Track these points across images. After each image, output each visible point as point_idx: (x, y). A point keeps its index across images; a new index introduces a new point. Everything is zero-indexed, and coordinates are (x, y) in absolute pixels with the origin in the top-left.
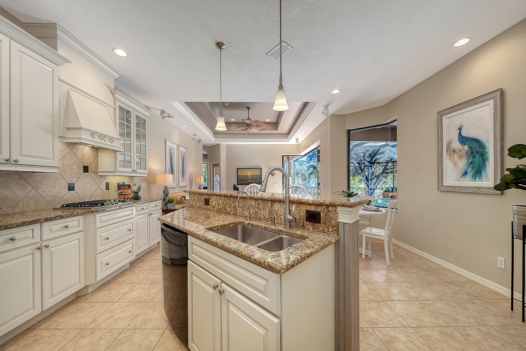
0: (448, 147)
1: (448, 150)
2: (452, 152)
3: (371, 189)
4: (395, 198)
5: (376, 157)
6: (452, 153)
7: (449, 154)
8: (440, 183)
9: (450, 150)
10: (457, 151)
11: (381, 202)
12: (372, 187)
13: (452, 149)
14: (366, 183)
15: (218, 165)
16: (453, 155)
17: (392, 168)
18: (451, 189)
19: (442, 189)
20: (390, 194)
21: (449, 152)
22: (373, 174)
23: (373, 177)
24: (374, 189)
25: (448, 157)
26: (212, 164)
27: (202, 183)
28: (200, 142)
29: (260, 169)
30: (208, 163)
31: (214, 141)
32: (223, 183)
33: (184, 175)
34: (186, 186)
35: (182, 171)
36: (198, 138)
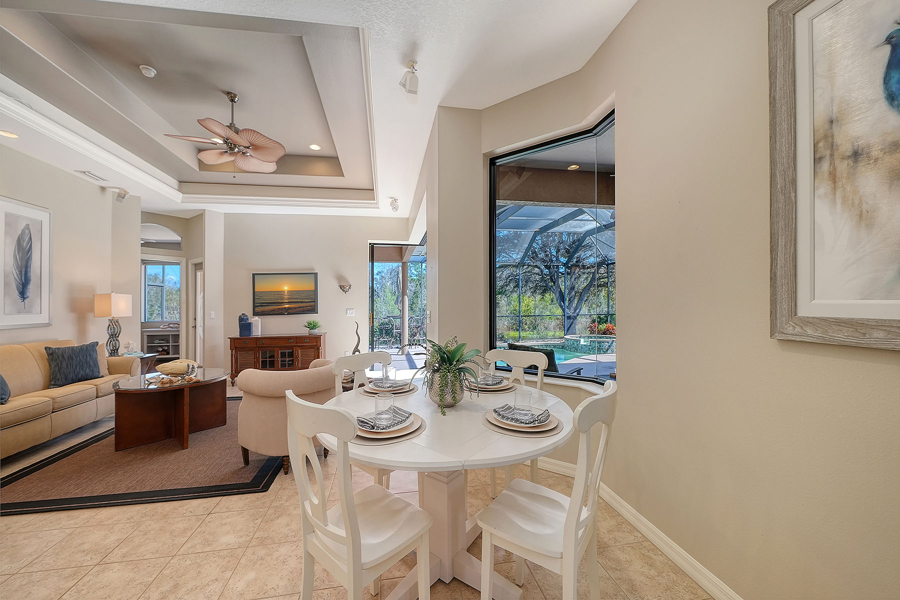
0: (821, 144)
1: (821, 159)
2: (846, 162)
3: (569, 318)
4: (611, 333)
5: (579, 254)
6: (843, 167)
7: (826, 174)
8: (784, 307)
9: (832, 155)
10: (875, 153)
11: (585, 344)
12: (570, 312)
13: (845, 148)
14: (561, 307)
15: (199, 266)
16: (852, 175)
17: (606, 278)
18: (841, 336)
19: (790, 330)
20: (603, 327)
21: (825, 166)
22: (573, 288)
23: (573, 293)
24: (575, 318)
25: (824, 188)
26: (192, 264)
27: (115, 314)
28: (124, 198)
29: (313, 275)
30: (181, 262)
31: (180, 202)
32: (211, 312)
33: (27, 290)
34: (48, 325)
35: (20, 280)
36: (118, 188)
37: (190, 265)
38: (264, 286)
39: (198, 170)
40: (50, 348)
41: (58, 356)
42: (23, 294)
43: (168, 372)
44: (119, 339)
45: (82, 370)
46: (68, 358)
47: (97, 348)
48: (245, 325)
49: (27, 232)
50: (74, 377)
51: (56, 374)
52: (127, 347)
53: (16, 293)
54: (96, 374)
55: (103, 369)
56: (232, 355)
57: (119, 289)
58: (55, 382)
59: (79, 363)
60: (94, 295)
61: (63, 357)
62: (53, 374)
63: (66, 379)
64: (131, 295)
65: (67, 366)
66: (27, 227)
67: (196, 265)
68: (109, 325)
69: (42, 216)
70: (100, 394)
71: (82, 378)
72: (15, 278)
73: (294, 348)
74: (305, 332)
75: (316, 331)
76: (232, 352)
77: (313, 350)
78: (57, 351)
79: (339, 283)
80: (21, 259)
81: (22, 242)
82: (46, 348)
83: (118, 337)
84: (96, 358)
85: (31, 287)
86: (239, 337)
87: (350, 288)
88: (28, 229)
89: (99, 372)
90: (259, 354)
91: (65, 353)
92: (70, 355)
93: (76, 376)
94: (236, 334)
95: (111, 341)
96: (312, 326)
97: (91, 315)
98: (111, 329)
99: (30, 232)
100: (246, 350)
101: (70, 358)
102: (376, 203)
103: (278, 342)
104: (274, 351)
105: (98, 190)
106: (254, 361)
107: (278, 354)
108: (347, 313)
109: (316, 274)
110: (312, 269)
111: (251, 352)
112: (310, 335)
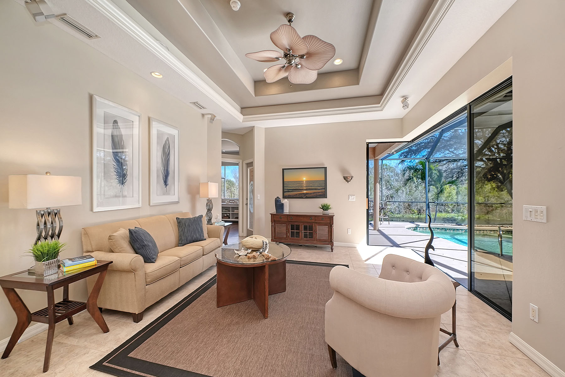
15: (250, 164)
26: (245, 164)
27: (210, 196)
28: (213, 120)
29: (324, 169)
30: (239, 162)
31: (241, 121)
32: (258, 195)
33: (168, 180)
34: (177, 203)
35: (164, 173)
36: (211, 114)
37: (244, 164)
38: (290, 177)
39: (254, 96)
40: (179, 218)
41: (183, 224)
42: (166, 182)
43: (250, 246)
44: (212, 212)
45: (195, 234)
46: (188, 226)
47: (202, 219)
48: (279, 206)
49: (167, 142)
50: (191, 239)
51: (182, 236)
52: (216, 218)
53: (162, 182)
54: (202, 237)
55: (206, 235)
56: (272, 226)
57: (211, 179)
58: (181, 242)
59: (193, 230)
60: (200, 183)
61: (185, 224)
62: (180, 236)
63: (187, 240)
64: (218, 184)
65: (187, 232)
66: (168, 139)
67: (247, 164)
68: (207, 203)
69: (174, 132)
70: (205, 253)
71: (195, 240)
72: (162, 172)
73: (313, 224)
74: (320, 212)
75: (330, 212)
76: (272, 224)
77: (328, 226)
78: (182, 221)
79: (343, 175)
80: (165, 160)
81: (165, 149)
82: (177, 218)
83: (211, 211)
84: (202, 226)
85: (170, 178)
86: (275, 213)
87: (352, 179)
88: (168, 140)
89: (203, 236)
90: (289, 226)
91: (186, 222)
92: (189, 224)
94: (274, 211)
95: (208, 213)
96: (325, 208)
97: (197, 196)
98: (208, 206)
99: (169, 142)
100: (280, 223)
101: (189, 226)
102: (381, 107)
103: (302, 218)
104: (299, 225)
105: (201, 116)
106: (286, 231)
107: (302, 228)
108: (349, 198)
109: (326, 168)
110: (323, 164)
111: (284, 225)
112: (324, 215)
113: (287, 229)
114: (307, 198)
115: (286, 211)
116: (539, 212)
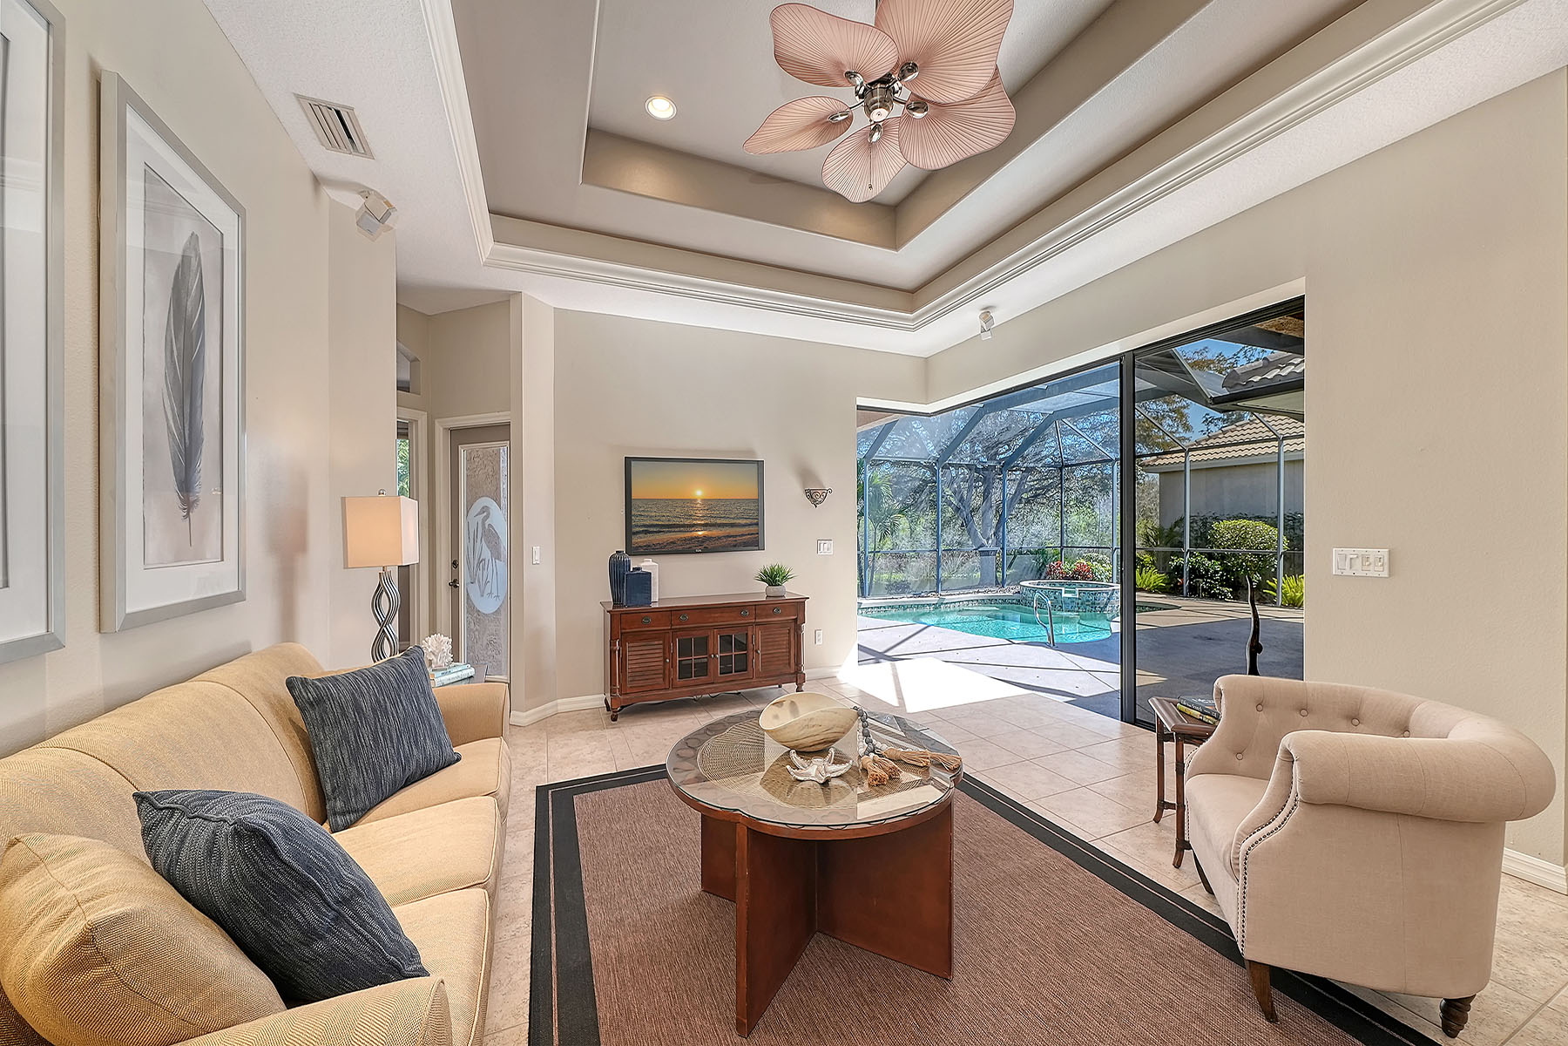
11: (1069, 595)
26: (445, 429)
28: (382, 221)
30: (414, 422)
31: (483, 259)
32: (535, 549)
33: (195, 476)
36: (365, 193)
37: (440, 430)
40: (304, 682)
41: (342, 708)
45: (416, 745)
46: (374, 710)
48: (637, 581)
49: (193, 261)
51: (346, 773)
58: (347, 801)
61: (358, 708)
65: (376, 740)
66: (194, 242)
67: (453, 432)
69: (222, 216)
73: (748, 628)
74: (760, 591)
75: (790, 589)
76: (613, 643)
77: (788, 631)
78: (333, 690)
79: (804, 484)
81: (183, 296)
82: (290, 684)
85: (204, 463)
87: (825, 496)
88: (197, 251)
90: (674, 644)
92: (378, 701)
93: (404, 770)
99: (200, 263)
100: (645, 637)
101: (379, 709)
102: (913, 320)
103: (717, 615)
104: (707, 637)
105: (308, 185)
106: (661, 663)
107: (715, 643)
108: (818, 549)
109: (760, 464)
110: (752, 452)
111: (656, 642)
112: (771, 599)
113: (666, 653)
114: (706, 551)
115: (659, 595)
116: (1371, 560)
